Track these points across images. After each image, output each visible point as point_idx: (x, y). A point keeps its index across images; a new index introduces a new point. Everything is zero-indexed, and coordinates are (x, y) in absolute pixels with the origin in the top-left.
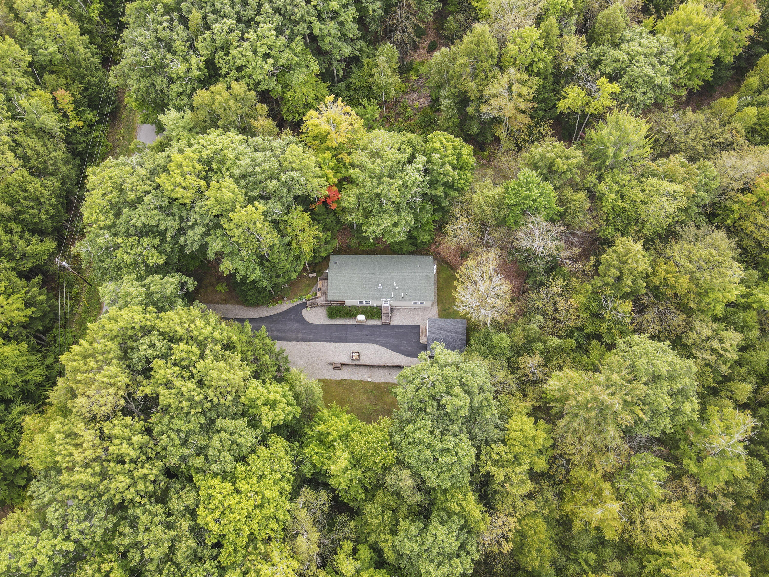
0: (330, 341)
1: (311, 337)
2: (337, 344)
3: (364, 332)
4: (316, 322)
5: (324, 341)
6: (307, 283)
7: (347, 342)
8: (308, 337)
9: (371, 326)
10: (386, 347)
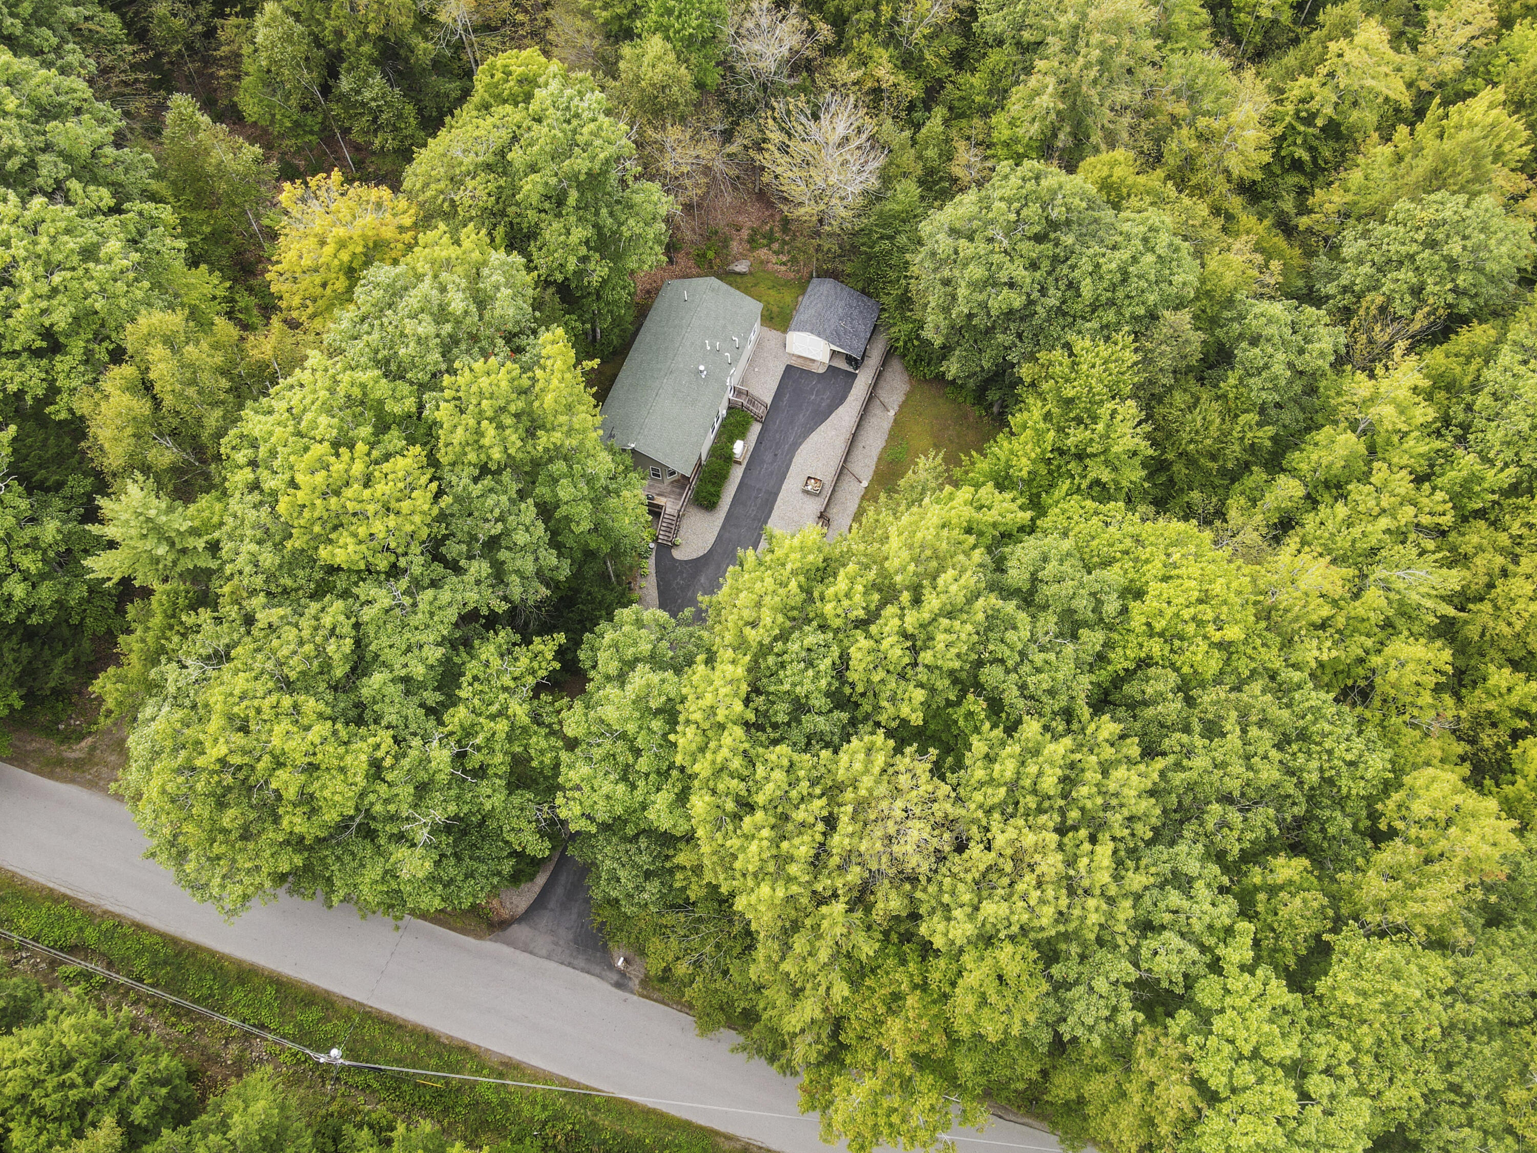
3: (768, 457)
9: (759, 441)
10: (812, 430)
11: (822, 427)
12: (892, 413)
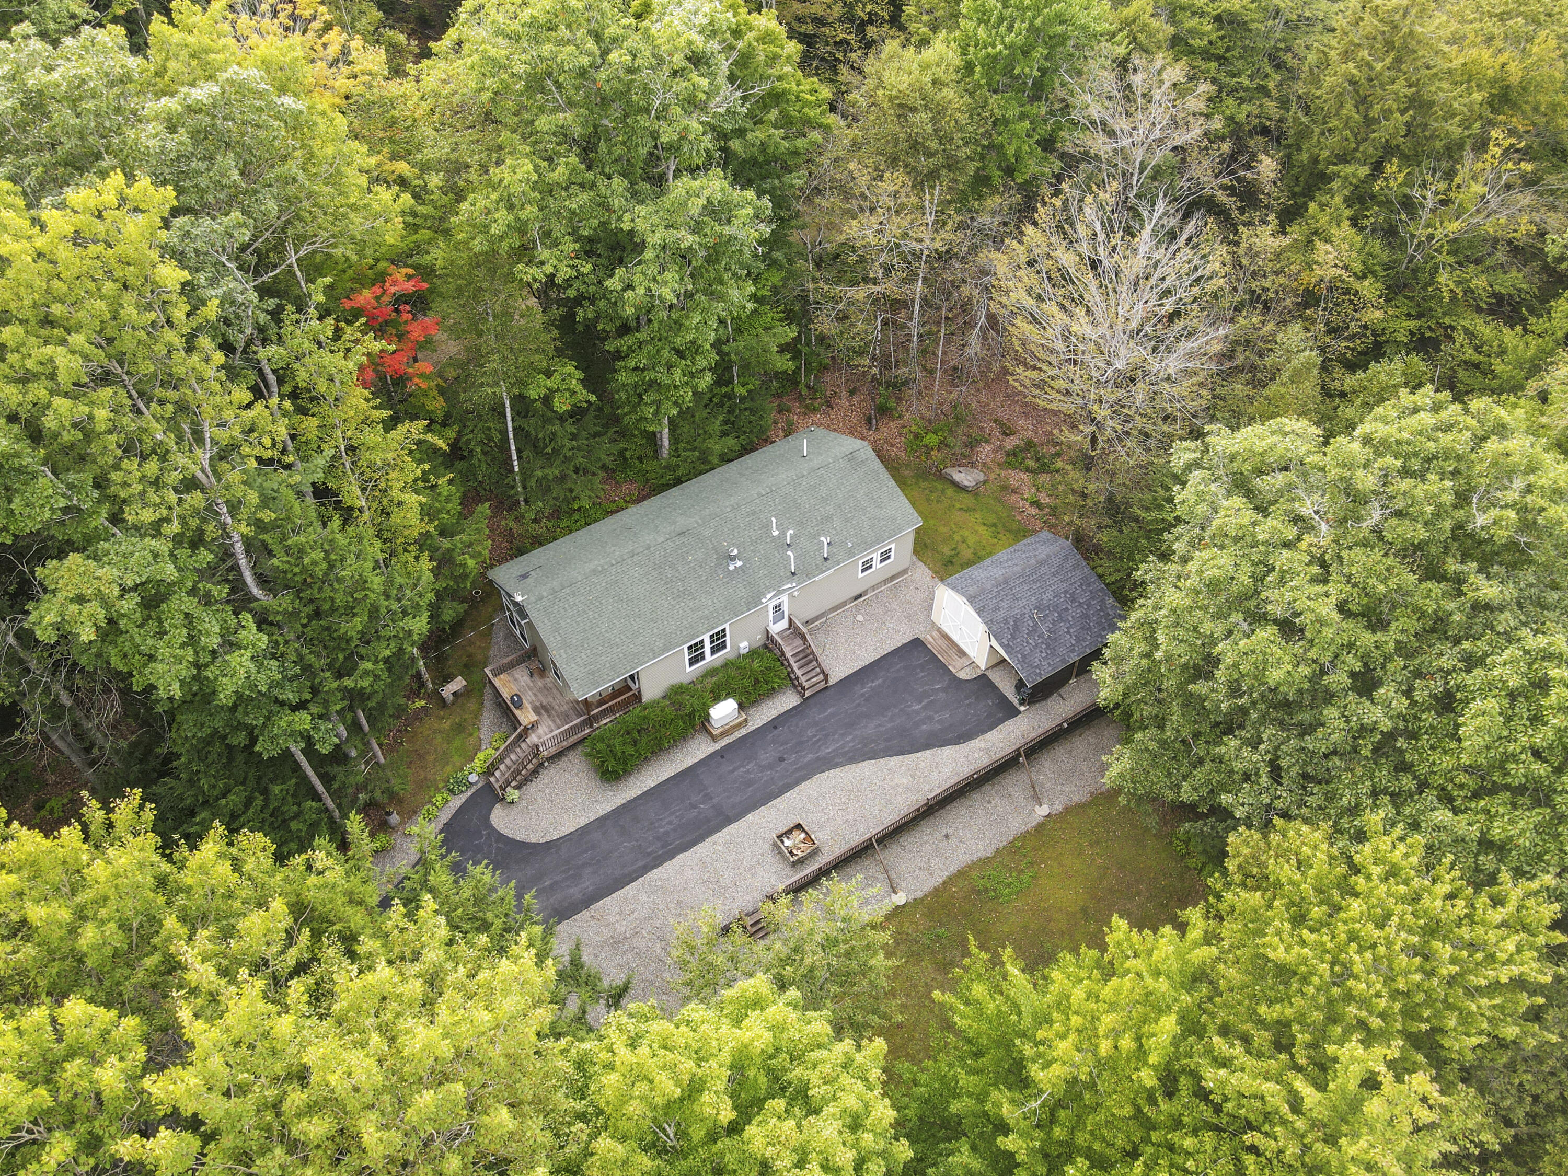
0: (671, 855)
1: (588, 883)
2: (702, 850)
3: (766, 755)
4: (569, 824)
5: (646, 869)
6: (446, 725)
7: (729, 820)
8: (575, 892)
9: (774, 724)
10: (873, 755)
11: (893, 761)
12: (1042, 811)
